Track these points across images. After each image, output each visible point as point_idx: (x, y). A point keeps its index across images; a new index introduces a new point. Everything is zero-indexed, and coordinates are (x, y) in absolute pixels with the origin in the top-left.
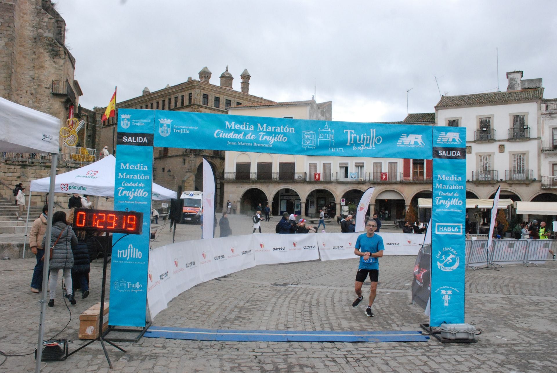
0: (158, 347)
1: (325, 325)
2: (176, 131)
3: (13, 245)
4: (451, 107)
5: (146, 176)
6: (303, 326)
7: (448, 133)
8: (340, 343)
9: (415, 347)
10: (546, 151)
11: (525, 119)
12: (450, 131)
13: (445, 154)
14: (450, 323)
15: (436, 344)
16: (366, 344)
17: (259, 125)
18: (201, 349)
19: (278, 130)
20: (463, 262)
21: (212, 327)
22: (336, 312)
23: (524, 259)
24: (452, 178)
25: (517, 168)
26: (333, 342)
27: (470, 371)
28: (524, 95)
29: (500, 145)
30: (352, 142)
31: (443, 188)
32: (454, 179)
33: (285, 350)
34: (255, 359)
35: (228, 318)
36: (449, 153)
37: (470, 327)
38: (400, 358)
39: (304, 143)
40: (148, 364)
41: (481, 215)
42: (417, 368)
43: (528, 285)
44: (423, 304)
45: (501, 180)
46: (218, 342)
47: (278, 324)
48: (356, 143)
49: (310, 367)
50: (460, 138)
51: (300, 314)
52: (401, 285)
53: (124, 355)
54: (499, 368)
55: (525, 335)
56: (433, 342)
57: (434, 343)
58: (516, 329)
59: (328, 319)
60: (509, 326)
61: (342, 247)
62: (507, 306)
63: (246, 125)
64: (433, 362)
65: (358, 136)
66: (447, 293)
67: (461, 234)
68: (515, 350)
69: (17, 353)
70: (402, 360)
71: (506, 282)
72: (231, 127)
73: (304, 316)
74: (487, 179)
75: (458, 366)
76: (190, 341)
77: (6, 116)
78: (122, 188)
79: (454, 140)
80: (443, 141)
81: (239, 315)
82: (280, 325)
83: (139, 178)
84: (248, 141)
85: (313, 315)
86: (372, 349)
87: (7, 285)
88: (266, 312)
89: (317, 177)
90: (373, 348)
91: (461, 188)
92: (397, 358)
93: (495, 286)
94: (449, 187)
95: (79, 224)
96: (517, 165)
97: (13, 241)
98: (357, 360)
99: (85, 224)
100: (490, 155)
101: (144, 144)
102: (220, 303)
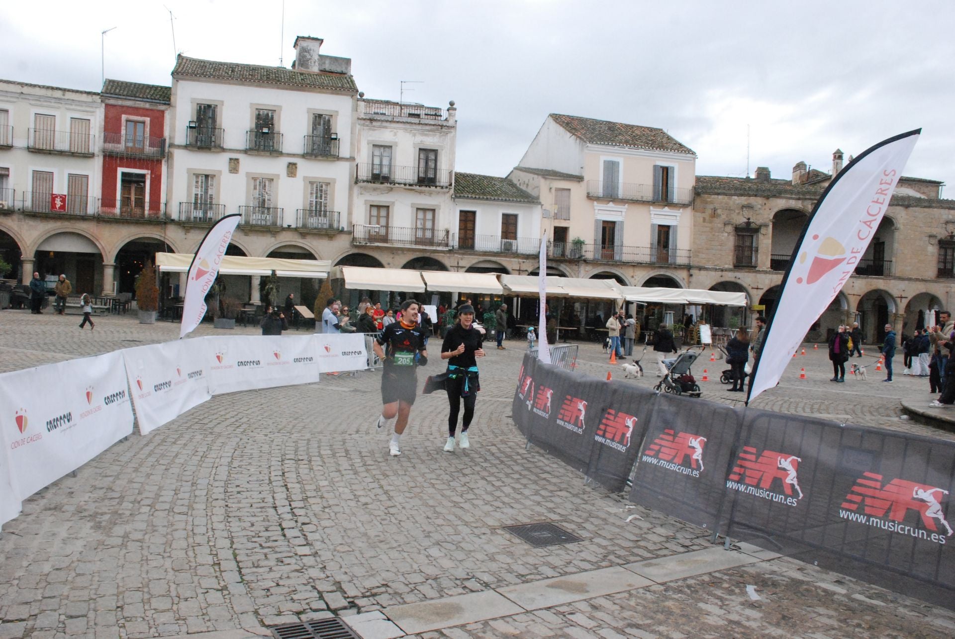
4: (204, 79)
10: (364, 181)
11: (332, 122)
25: (316, 207)
28: (326, 80)
29: (290, 163)
45: (289, 226)
74: (264, 223)
96: (316, 202)
100: (271, 180)
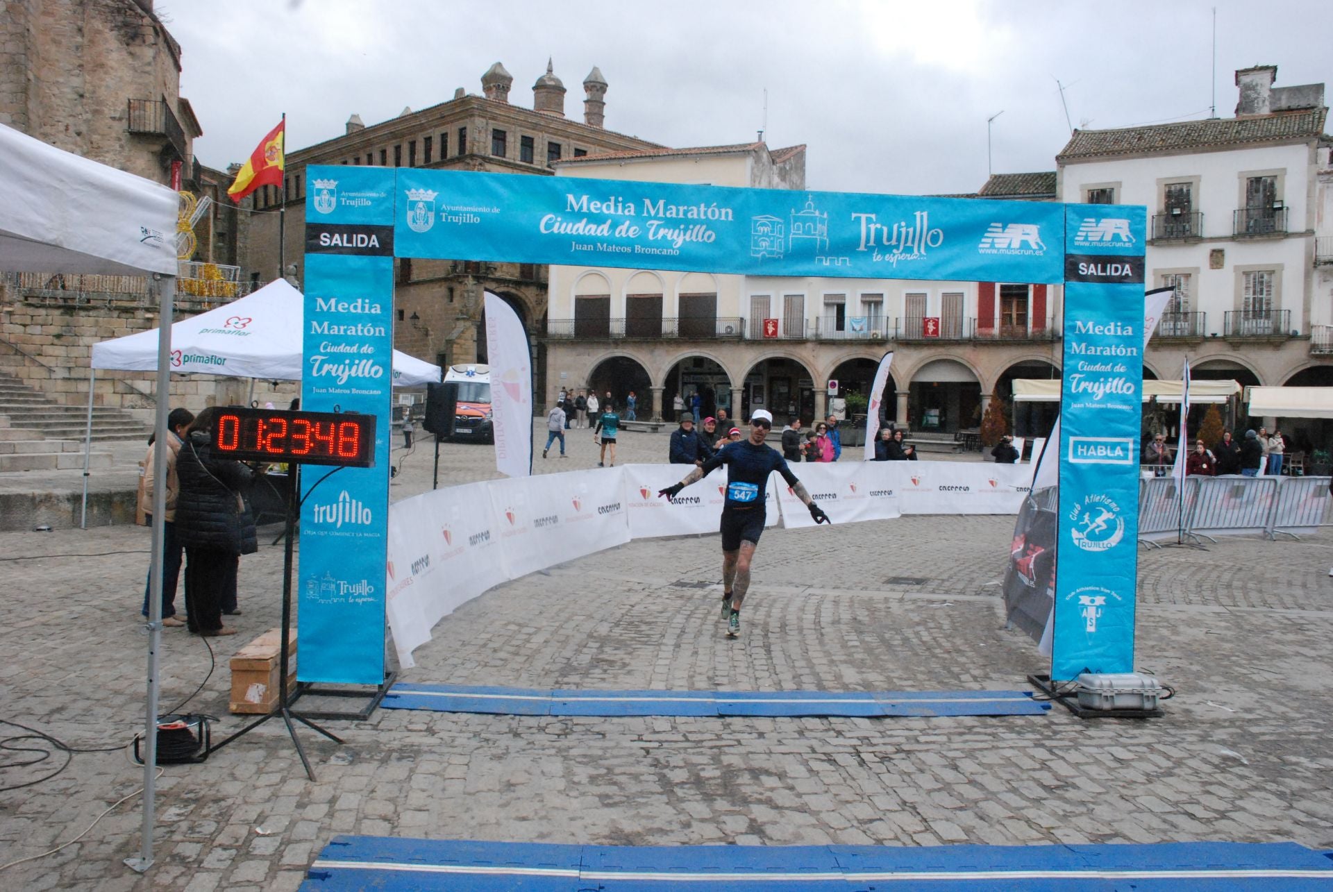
0: (415, 731)
1: (804, 679)
2: (447, 219)
3: (57, 497)
4: (1096, 158)
5: (377, 329)
6: (752, 681)
7: (1103, 220)
8: (842, 720)
9: (1017, 729)
10: (1326, 263)
11: (1277, 185)
12: (1106, 216)
13: (1094, 272)
14: (1099, 671)
15: (1066, 721)
16: (904, 722)
17: (647, 202)
18: (517, 735)
19: (694, 214)
20: (1132, 529)
21: (540, 684)
22: (827, 648)
23: (1267, 524)
24: (1109, 330)
25: (1254, 306)
26: (826, 717)
27: (1150, 782)
28: (1277, 126)
29: (1214, 251)
30: (872, 243)
31: (1088, 353)
32: (1116, 331)
33: (713, 737)
34: (645, 757)
35: (575, 664)
36: (1104, 270)
37: (1147, 680)
38: (985, 752)
39: (756, 245)
40: (397, 770)
41: (1163, 419)
42: (1024, 776)
43: (1277, 583)
44: (1035, 628)
45: (1214, 335)
46: (554, 720)
47: (691, 677)
48: (880, 245)
49: (776, 774)
50: (1131, 231)
51: (743, 652)
52: (976, 583)
53: (339, 750)
54: (1216, 776)
55: (1274, 700)
56: (1058, 715)
57: (1063, 719)
58: (1251, 686)
59: (811, 665)
60: (1236, 679)
61: (835, 496)
62: (1229, 633)
63: (616, 202)
64: (1061, 761)
65: (885, 229)
66: (1092, 601)
67: (1129, 462)
68: (1252, 734)
69: (92, 746)
70: (990, 758)
71: (1227, 577)
72: (581, 208)
73: (753, 656)
74: (1178, 333)
75: (1120, 770)
76: (491, 717)
77: (56, 184)
78: (320, 358)
79: (1116, 237)
80: (1090, 239)
81: (600, 656)
82: (698, 678)
83: (360, 333)
84: (619, 243)
85: (773, 654)
86: (917, 733)
87: (52, 590)
88: (663, 647)
89: (771, 329)
90: (921, 731)
91: (1132, 351)
92: (978, 754)
93: (1199, 586)
94: (1102, 351)
95: (225, 443)
96: (1254, 299)
97: (55, 487)
98: (885, 758)
99: (240, 443)
100: (1188, 276)
101: (370, 251)
102: (553, 629)
